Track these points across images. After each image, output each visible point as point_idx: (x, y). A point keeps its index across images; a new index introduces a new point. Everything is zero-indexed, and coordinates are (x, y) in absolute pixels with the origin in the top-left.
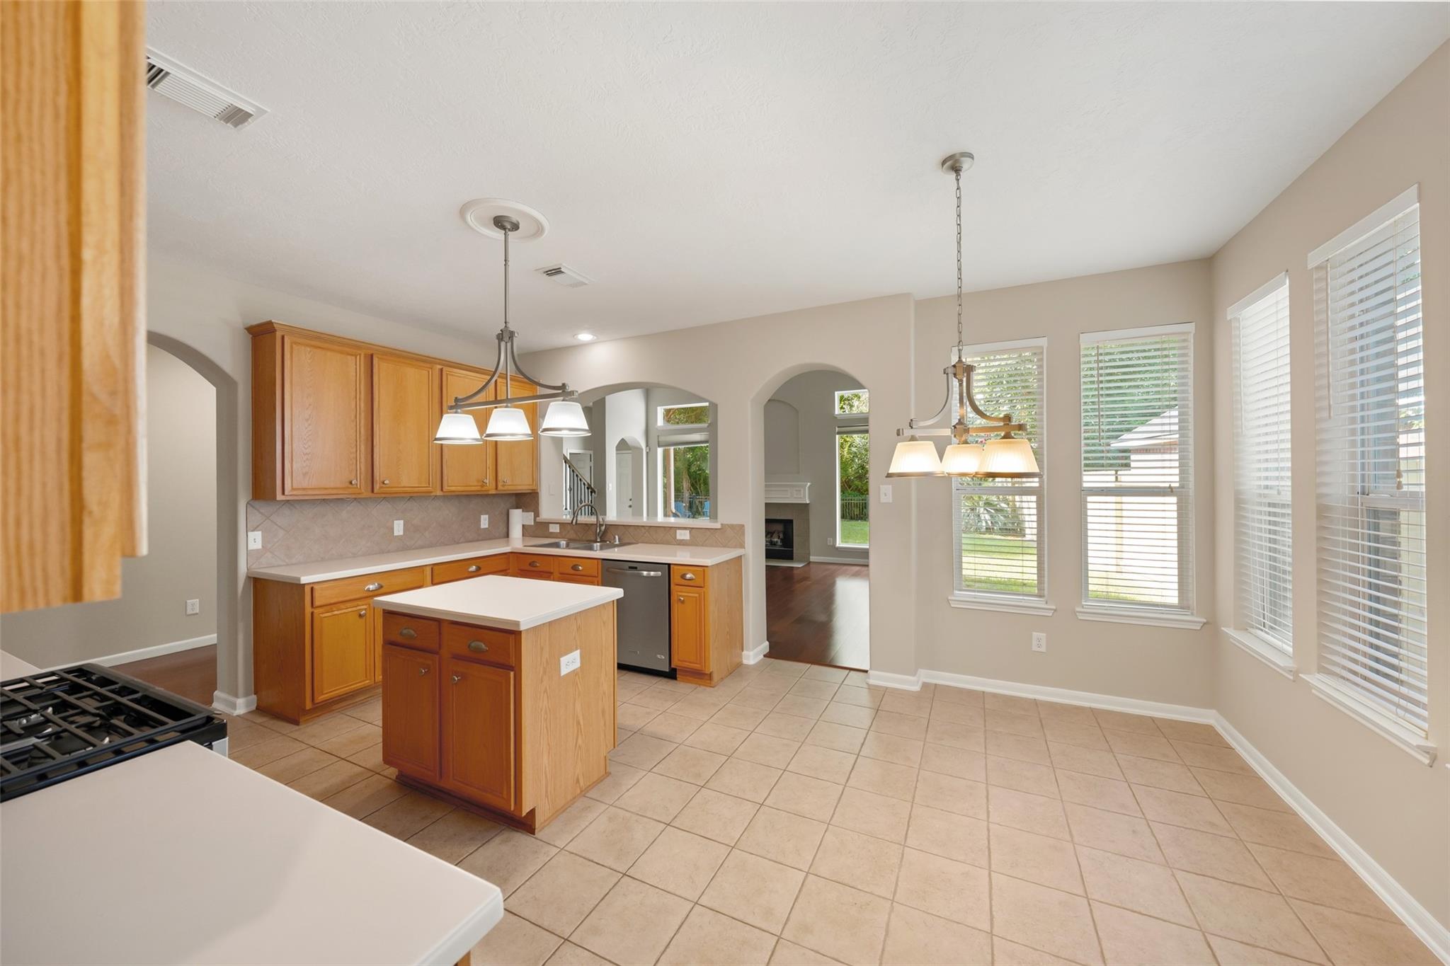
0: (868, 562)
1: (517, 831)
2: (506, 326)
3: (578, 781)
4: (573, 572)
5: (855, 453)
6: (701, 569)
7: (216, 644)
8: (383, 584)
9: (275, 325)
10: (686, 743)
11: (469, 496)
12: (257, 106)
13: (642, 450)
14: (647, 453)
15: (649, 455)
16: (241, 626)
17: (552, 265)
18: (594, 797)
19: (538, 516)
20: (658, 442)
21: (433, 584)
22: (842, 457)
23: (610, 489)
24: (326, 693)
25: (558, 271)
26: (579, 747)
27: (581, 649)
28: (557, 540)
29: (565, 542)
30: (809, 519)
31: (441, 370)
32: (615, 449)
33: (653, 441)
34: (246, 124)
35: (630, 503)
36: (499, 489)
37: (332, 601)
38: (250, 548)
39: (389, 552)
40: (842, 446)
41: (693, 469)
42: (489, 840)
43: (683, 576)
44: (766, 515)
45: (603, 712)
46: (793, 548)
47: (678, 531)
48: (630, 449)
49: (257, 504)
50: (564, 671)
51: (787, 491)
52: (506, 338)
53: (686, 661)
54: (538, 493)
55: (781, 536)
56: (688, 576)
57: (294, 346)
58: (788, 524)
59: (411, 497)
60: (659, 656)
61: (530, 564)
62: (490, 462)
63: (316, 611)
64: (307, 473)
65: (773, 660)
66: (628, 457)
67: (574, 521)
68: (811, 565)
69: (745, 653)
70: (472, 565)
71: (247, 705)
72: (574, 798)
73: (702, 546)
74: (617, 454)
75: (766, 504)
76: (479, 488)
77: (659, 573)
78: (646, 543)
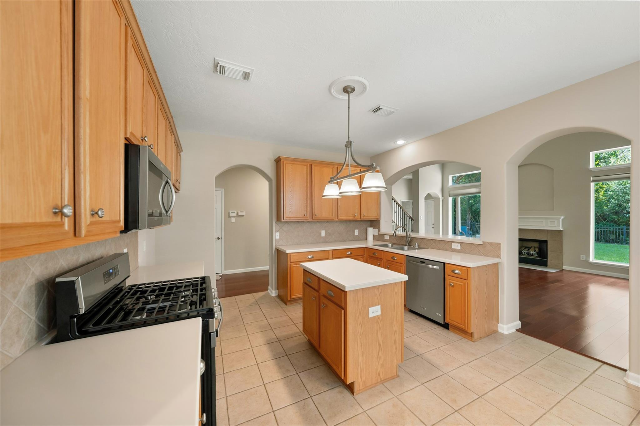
0: (629, 277)
1: (347, 389)
2: (349, 140)
3: (379, 375)
4: (392, 260)
5: (612, 195)
6: (465, 269)
7: (269, 270)
8: (314, 256)
9: (281, 158)
10: (449, 374)
11: (350, 221)
12: (251, 69)
13: (440, 199)
14: (443, 200)
15: (444, 201)
16: (274, 265)
17: (375, 106)
18: (388, 387)
19: (380, 231)
20: (449, 194)
21: (333, 258)
22: (597, 199)
23: (421, 219)
24: (294, 296)
25: (379, 109)
26: (380, 357)
27: (381, 306)
28: (387, 243)
29: (391, 244)
30: (562, 241)
31: (338, 167)
32: (424, 199)
33: (446, 194)
34: (250, 78)
35: (433, 226)
36: (361, 218)
37: (296, 261)
38: (276, 238)
39: (320, 243)
40: (597, 191)
41: (474, 208)
42: (334, 388)
43: (453, 271)
44: (519, 237)
45: (395, 341)
46: (547, 259)
47: (453, 244)
48: (433, 199)
49: (278, 222)
50: (371, 315)
51: (543, 221)
52: (349, 146)
53: (454, 321)
54: (379, 220)
55: (537, 250)
56: (457, 271)
57: (286, 164)
58: (543, 244)
59: (328, 221)
60: (437, 314)
61: (373, 253)
62: (358, 206)
63: (291, 264)
64: (290, 211)
65: (524, 335)
66: (432, 203)
67: (394, 235)
68: (564, 272)
69: (500, 325)
70: (349, 251)
71: (276, 293)
72: (377, 383)
73: (468, 254)
74: (425, 201)
75: (519, 229)
76: (353, 218)
77: (438, 267)
78: (433, 249)
